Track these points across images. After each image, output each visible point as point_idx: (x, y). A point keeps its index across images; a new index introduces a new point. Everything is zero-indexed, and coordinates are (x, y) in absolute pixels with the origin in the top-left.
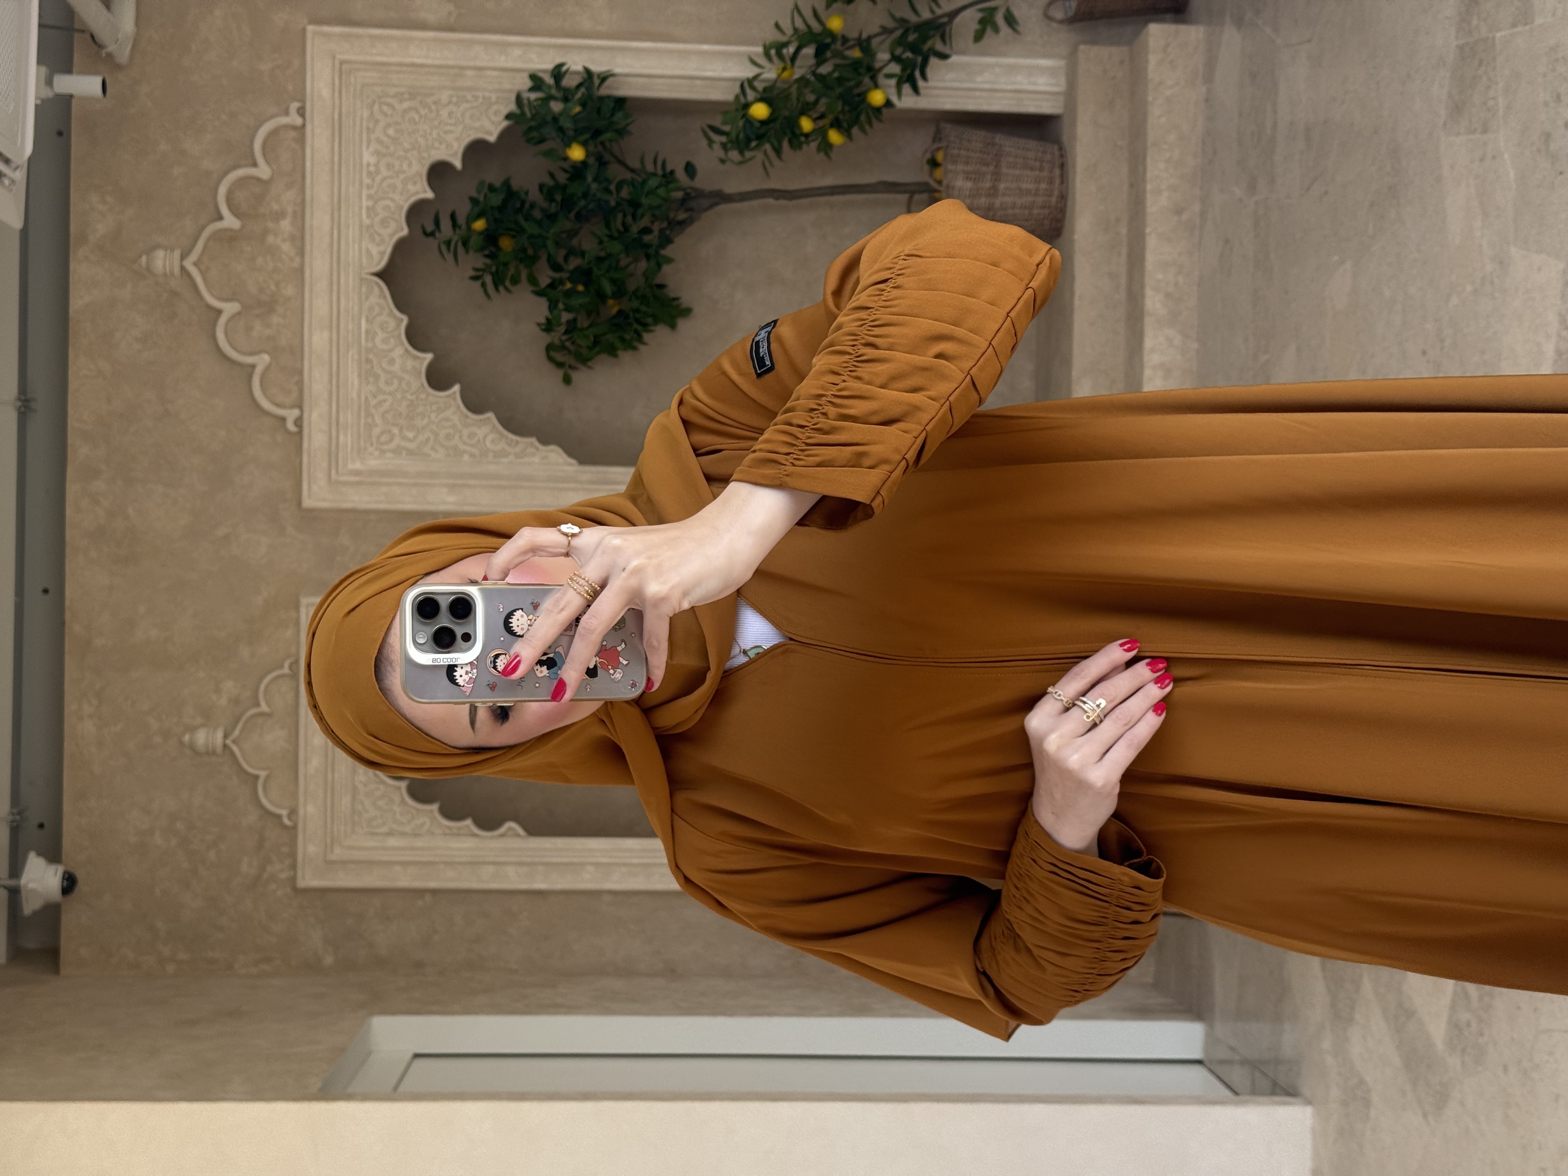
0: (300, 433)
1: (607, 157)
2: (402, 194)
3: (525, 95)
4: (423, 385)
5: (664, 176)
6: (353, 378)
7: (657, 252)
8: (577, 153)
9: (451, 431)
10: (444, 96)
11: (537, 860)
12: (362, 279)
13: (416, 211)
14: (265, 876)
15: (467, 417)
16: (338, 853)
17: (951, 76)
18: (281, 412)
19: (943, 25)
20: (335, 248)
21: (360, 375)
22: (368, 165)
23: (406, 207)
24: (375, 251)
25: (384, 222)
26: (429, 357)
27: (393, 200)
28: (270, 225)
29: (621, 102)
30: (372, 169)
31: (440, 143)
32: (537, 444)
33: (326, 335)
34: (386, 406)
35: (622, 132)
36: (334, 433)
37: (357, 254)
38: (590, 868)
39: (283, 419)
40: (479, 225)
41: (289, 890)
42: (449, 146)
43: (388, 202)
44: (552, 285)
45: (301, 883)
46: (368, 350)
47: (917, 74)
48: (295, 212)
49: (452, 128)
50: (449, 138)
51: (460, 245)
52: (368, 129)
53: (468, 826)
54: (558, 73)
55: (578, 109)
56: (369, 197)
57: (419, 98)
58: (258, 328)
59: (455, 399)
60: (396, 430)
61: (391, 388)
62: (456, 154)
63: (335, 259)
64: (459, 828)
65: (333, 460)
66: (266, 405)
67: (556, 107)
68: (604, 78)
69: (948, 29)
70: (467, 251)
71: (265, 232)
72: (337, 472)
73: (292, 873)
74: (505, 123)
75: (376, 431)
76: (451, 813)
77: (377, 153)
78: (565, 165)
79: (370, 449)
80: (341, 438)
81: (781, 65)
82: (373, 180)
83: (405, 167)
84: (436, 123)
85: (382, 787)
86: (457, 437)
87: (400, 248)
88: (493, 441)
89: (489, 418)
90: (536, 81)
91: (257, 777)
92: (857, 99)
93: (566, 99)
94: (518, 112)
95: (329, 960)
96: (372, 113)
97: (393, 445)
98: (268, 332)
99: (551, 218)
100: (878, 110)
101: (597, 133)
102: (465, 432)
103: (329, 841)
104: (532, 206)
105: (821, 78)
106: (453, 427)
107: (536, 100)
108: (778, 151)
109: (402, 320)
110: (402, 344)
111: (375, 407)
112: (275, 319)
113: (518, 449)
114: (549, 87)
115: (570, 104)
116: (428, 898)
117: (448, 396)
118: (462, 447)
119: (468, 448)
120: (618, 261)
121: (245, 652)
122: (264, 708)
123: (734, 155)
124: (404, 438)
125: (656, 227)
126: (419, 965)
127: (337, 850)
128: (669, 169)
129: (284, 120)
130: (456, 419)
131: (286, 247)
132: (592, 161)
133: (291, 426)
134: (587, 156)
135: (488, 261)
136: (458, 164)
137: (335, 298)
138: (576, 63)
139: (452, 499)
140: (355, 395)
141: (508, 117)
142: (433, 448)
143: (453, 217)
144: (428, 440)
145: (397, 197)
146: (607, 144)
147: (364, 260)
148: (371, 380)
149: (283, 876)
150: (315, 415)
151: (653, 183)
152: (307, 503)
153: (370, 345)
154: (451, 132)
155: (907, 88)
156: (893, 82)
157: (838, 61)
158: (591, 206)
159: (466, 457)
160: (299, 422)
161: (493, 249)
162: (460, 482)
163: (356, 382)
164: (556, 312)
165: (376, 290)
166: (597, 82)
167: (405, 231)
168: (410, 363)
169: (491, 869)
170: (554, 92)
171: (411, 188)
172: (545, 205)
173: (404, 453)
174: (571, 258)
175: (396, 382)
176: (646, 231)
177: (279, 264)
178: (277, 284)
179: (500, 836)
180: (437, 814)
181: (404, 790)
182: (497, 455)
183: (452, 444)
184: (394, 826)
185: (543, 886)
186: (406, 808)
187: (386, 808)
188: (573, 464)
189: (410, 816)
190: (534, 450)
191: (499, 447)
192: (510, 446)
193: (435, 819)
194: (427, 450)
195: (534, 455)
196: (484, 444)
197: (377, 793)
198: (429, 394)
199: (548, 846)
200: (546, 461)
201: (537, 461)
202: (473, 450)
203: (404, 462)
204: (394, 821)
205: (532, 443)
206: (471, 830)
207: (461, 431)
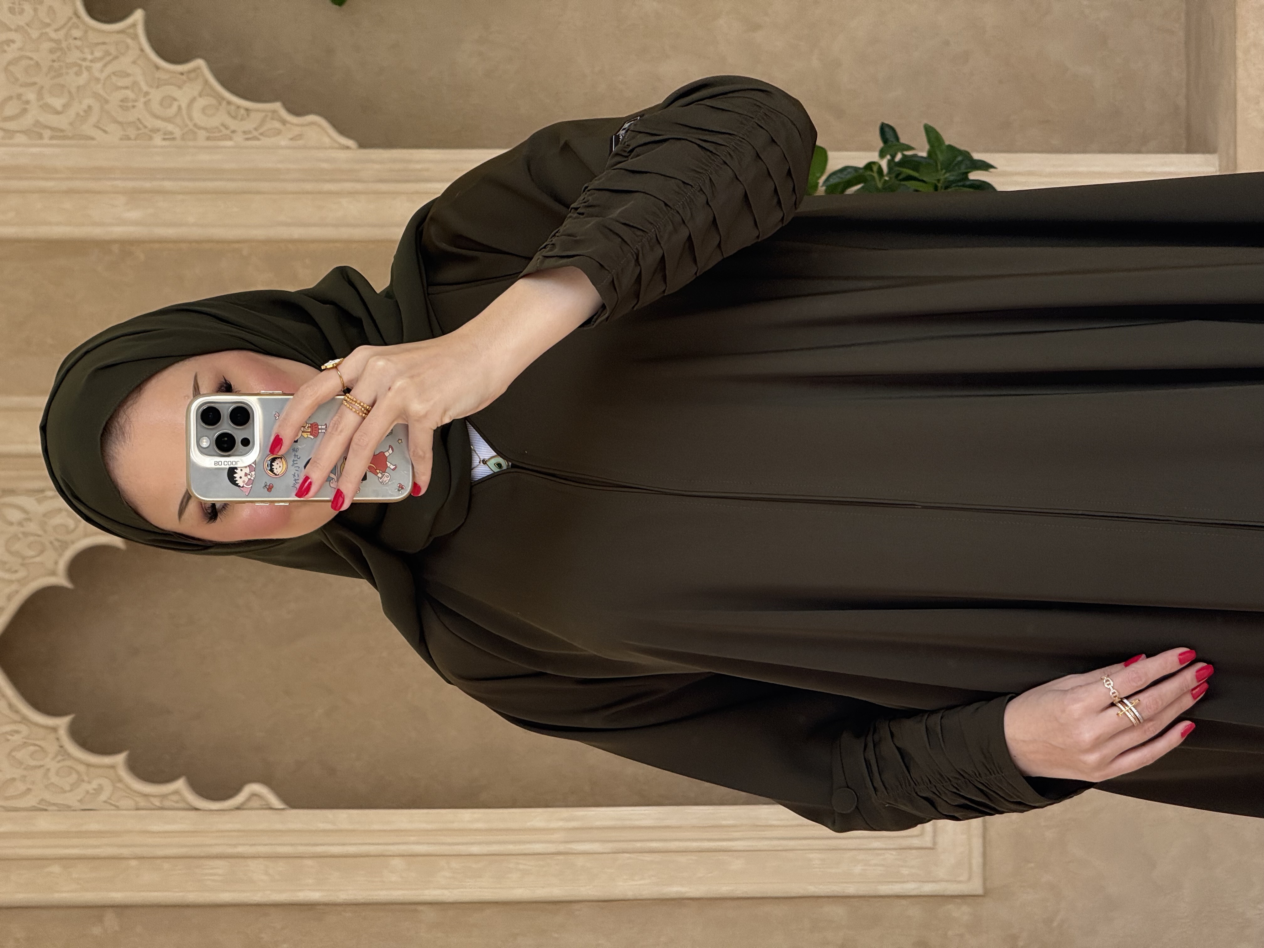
4: (76, 14)
9: (129, 94)
11: (301, 849)
15: (157, 68)
32: (283, 113)
34: (12, 52)
38: (397, 862)
53: (176, 792)
59: (135, 37)
60: (31, 96)
61: (21, 21)
64: (164, 796)
76: (147, 769)
85: (24, 729)
86: (140, 105)
88: (204, 110)
89: (196, 69)
102: (156, 95)
106: (134, 86)
113: (249, 125)
116: (110, 918)
117: (123, 31)
118: (150, 122)
119: (159, 124)
124: (47, 108)
130: (138, 73)
139: (134, 215)
142: (97, 126)
144: (90, 107)
159: (158, 140)
162: (148, 184)
169: (221, 867)
173: (48, 133)
179: (238, 808)
180: (124, 773)
181: (63, 733)
182: (214, 135)
183: (132, 116)
184: (47, 796)
185: (315, 896)
186: (69, 763)
187: (33, 763)
188: (348, 148)
189: (74, 776)
190: (277, 125)
191: (214, 122)
192: (234, 118)
193: (120, 780)
194: (87, 129)
195: (278, 133)
196: (191, 118)
197: (16, 738)
198: (88, 28)
199: (322, 826)
200: (300, 143)
201: (283, 143)
202: (170, 127)
203: (47, 151)
204: (46, 787)
205: (274, 112)
206: (184, 800)
207: (147, 94)
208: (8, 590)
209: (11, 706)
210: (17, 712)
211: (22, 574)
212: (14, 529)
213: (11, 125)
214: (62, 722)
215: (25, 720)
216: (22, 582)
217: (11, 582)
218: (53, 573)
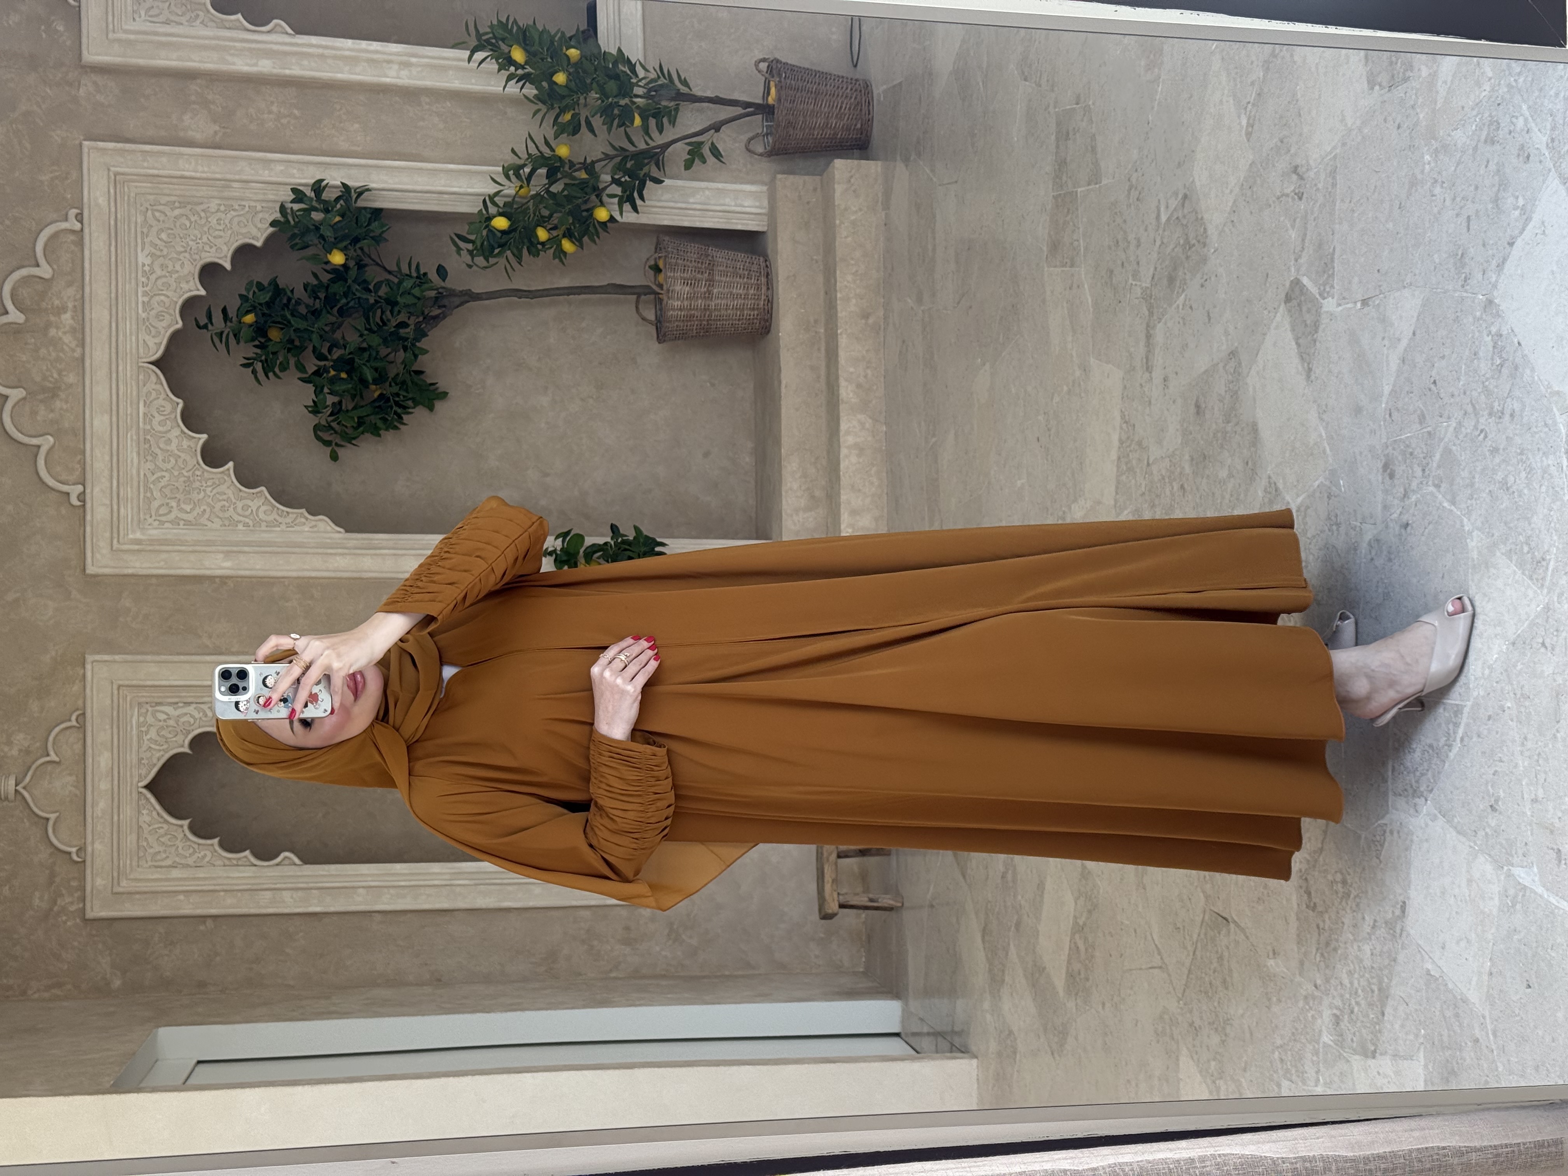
0: (84, 506)
1: (367, 260)
2: (175, 291)
3: (289, 205)
4: (198, 463)
5: (417, 277)
6: (132, 456)
7: (413, 345)
8: (337, 258)
9: (225, 503)
10: (213, 205)
11: (311, 885)
12: (139, 367)
13: (189, 306)
14: (56, 909)
15: (240, 491)
16: (125, 885)
17: (667, 196)
18: (65, 488)
19: (657, 153)
20: (114, 339)
21: (139, 454)
22: (144, 265)
23: (180, 302)
24: (151, 342)
25: (159, 316)
26: (204, 437)
27: (168, 297)
28: (52, 318)
29: (377, 213)
30: (147, 268)
31: (211, 247)
32: (306, 514)
33: (106, 418)
34: (163, 482)
35: (378, 240)
36: (115, 507)
37: (134, 345)
38: (361, 891)
39: (68, 494)
40: (249, 318)
41: (78, 920)
42: (219, 249)
43: (162, 298)
44: (317, 373)
45: (90, 915)
46: (146, 432)
47: (636, 195)
48: (75, 307)
49: (221, 233)
50: (219, 242)
51: (231, 335)
52: (142, 232)
53: (246, 857)
54: (318, 187)
55: (338, 219)
56: (145, 294)
57: (189, 207)
58: (42, 411)
59: (229, 476)
60: (173, 504)
61: (169, 466)
62: (226, 257)
63: (114, 350)
64: (239, 859)
65: (115, 530)
66: (51, 482)
67: (317, 216)
68: (361, 192)
69: (661, 158)
70: (238, 343)
71: (48, 325)
72: (118, 541)
73: (81, 905)
74: (271, 230)
75: (156, 504)
76: (230, 846)
77: (152, 255)
78: (328, 267)
79: (150, 520)
80: (122, 510)
81: (519, 184)
82: (148, 278)
83: (178, 268)
84: (206, 229)
85: (165, 826)
86: (231, 509)
87: (175, 338)
88: (264, 512)
89: (261, 492)
90: (298, 195)
91: (48, 819)
92: (585, 214)
93: (327, 211)
94: (282, 220)
95: (117, 983)
96: (146, 217)
97: (172, 516)
98: (51, 416)
99: (315, 313)
100: (604, 224)
101: (356, 240)
102: (240, 505)
103: (115, 874)
104: (298, 302)
105: (553, 196)
106: (228, 500)
107: (299, 210)
108: (519, 258)
109: (178, 404)
110: (179, 426)
111: (153, 483)
112: (58, 404)
113: (288, 520)
114: (311, 199)
115: (329, 215)
116: (209, 923)
117: (222, 472)
118: (236, 518)
119: (241, 519)
120: (378, 352)
121: (34, 706)
122: (53, 757)
123: (480, 260)
124: (181, 510)
125: (412, 321)
126: (202, 985)
127: (124, 883)
128: (422, 272)
129: (64, 225)
130: (230, 493)
131: (67, 339)
132: (352, 264)
133: (75, 501)
134: (347, 259)
135: (258, 351)
136: (228, 266)
137: (114, 386)
138: (335, 178)
139: (228, 564)
140: (134, 472)
141: (273, 224)
142: (208, 519)
143: (224, 311)
144: (205, 510)
145: (170, 294)
146: (366, 249)
147: (141, 350)
148: (149, 458)
149: (73, 908)
150: (97, 490)
151: (407, 284)
152: (91, 570)
153: (148, 427)
154: (221, 237)
155: (627, 207)
156: (616, 200)
157: (567, 181)
158: (352, 304)
159: (240, 527)
160: (82, 497)
161: (263, 340)
162: (235, 549)
163: (136, 461)
164: (321, 397)
165: (153, 378)
166: (354, 196)
167: (180, 325)
168: (185, 443)
169: (268, 895)
170: (314, 204)
171: (185, 286)
172: (310, 302)
173: (182, 523)
174: (335, 349)
175: (173, 461)
176: (403, 325)
177: (61, 354)
178: (60, 373)
179: (277, 865)
180: (217, 848)
181: (186, 828)
182: (269, 525)
183: (227, 515)
184: (177, 859)
185: (318, 909)
186: (188, 843)
187: (170, 843)
188: (340, 532)
189: (191, 850)
190: (303, 520)
191: (271, 518)
192: (281, 516)
193: (216, 851)
194: (203, 520)
195: (304, 524)
196: (257, 515)
197: (161, 831)
198: (204, 470)
199: (322, 873)
200: (315, 529)
201: (307, 529)
202: (247, 520)
203: (181, 531)
204: (177, 855)
205: (302, 514)
206: (249, 861)
207: (235, 503)
208: (158, 755)
209: (158, 814)
210: (162, 817)
211: (165, 747)
212: (161, 723)
213: (163, 519)
214: (186, 823)
215: (166, 822)
216: (166, 751)
217: (160, 750)
218: (182, 746)
